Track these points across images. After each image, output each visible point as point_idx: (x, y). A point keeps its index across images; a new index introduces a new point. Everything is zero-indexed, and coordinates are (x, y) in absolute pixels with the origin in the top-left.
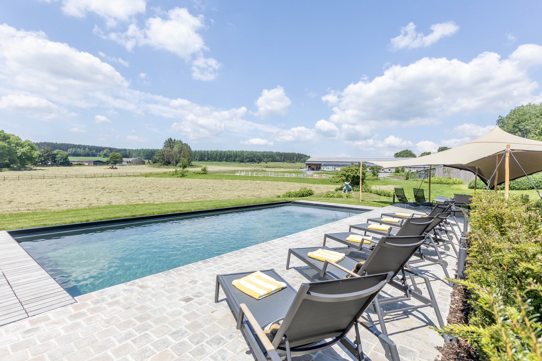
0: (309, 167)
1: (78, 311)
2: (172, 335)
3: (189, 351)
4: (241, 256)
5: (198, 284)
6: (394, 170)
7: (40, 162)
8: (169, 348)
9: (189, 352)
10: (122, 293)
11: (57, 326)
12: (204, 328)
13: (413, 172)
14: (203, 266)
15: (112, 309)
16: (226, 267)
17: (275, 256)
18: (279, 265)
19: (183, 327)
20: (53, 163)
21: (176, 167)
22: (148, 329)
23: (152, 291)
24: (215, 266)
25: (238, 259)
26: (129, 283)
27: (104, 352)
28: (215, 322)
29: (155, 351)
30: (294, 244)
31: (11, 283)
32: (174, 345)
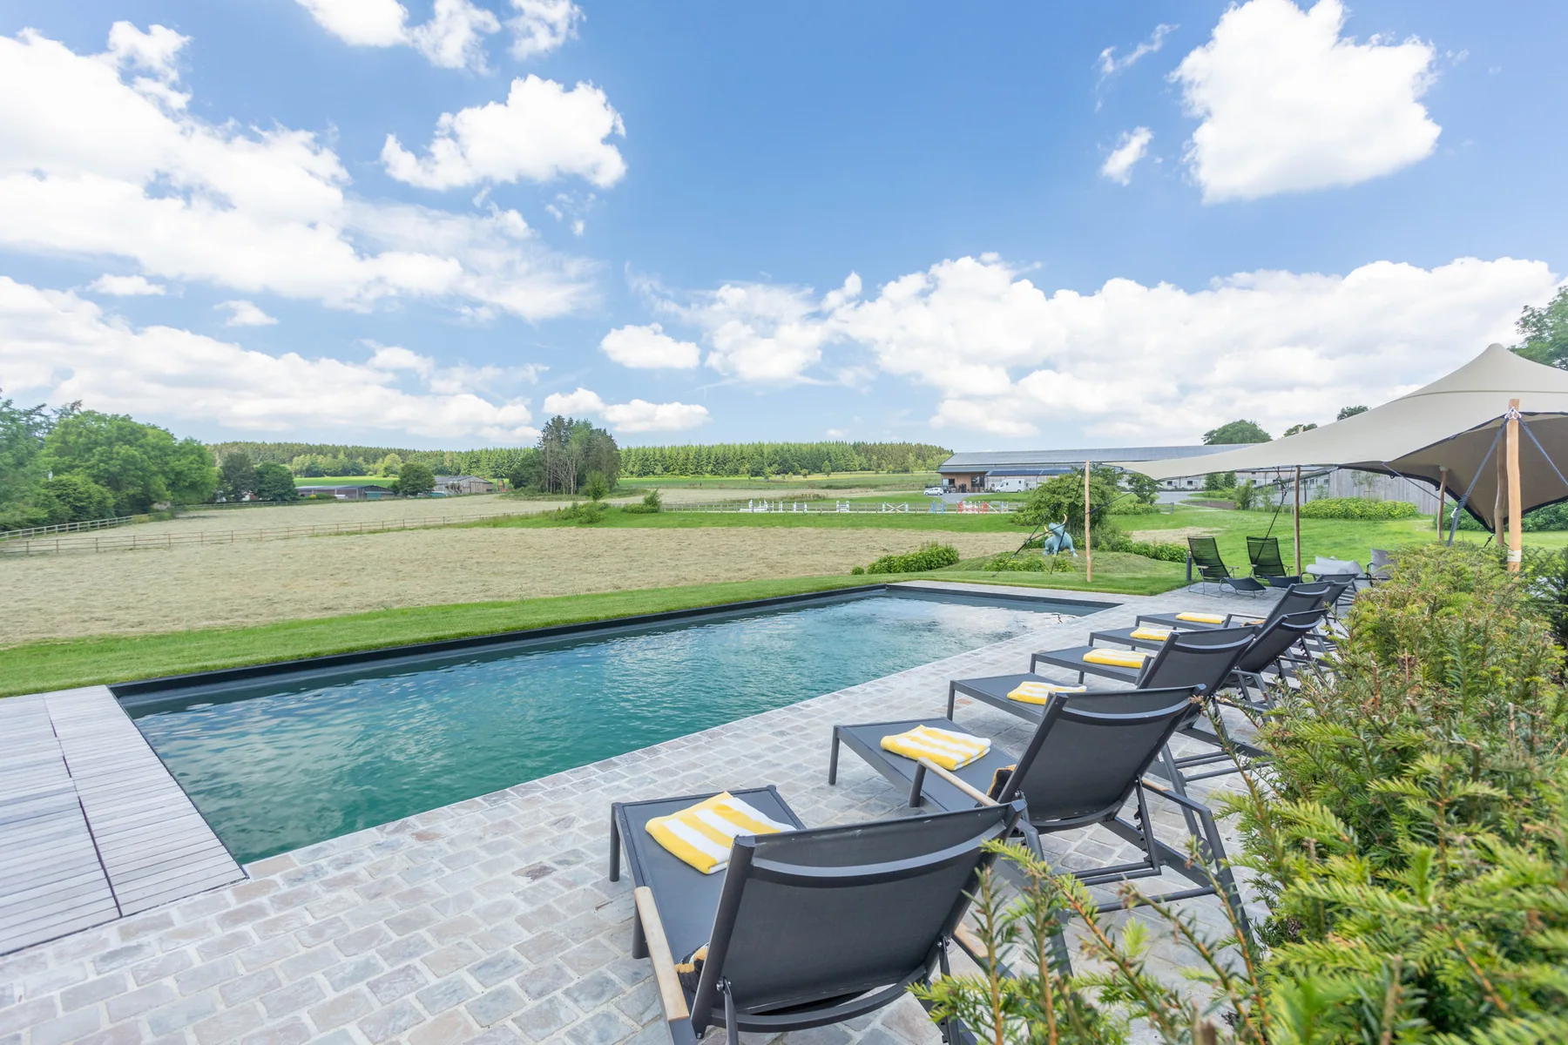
0: (952, 482)
1: (247, 903)
2: (475, 971)
3: (515, 1015)
4: (710, 749)
5: (574, 829)
6: (1202, 483)
7: (223, 495)
8: (462, 1008)
9: (514, 1020)
10: (369, 853)
11: (185, 942)
12: (567, 951)
13: (1261, 487)
14: (599, 777)
15: (333, 896)
16: (661, 780)
17: (804, 746)
18: (811, 771)
19: (511, 949)
20: (255, 498)
21: (575, 496)
22: (418, 954)
23: (446, 847)
24: (631, 777)
25: (698, 756)
26: (391, 826)
27: (291, 1015)
28: (599, 937)
29: (425, 1013)
30: (867, 710)
31: (93, 827)
32: (477, 997)
